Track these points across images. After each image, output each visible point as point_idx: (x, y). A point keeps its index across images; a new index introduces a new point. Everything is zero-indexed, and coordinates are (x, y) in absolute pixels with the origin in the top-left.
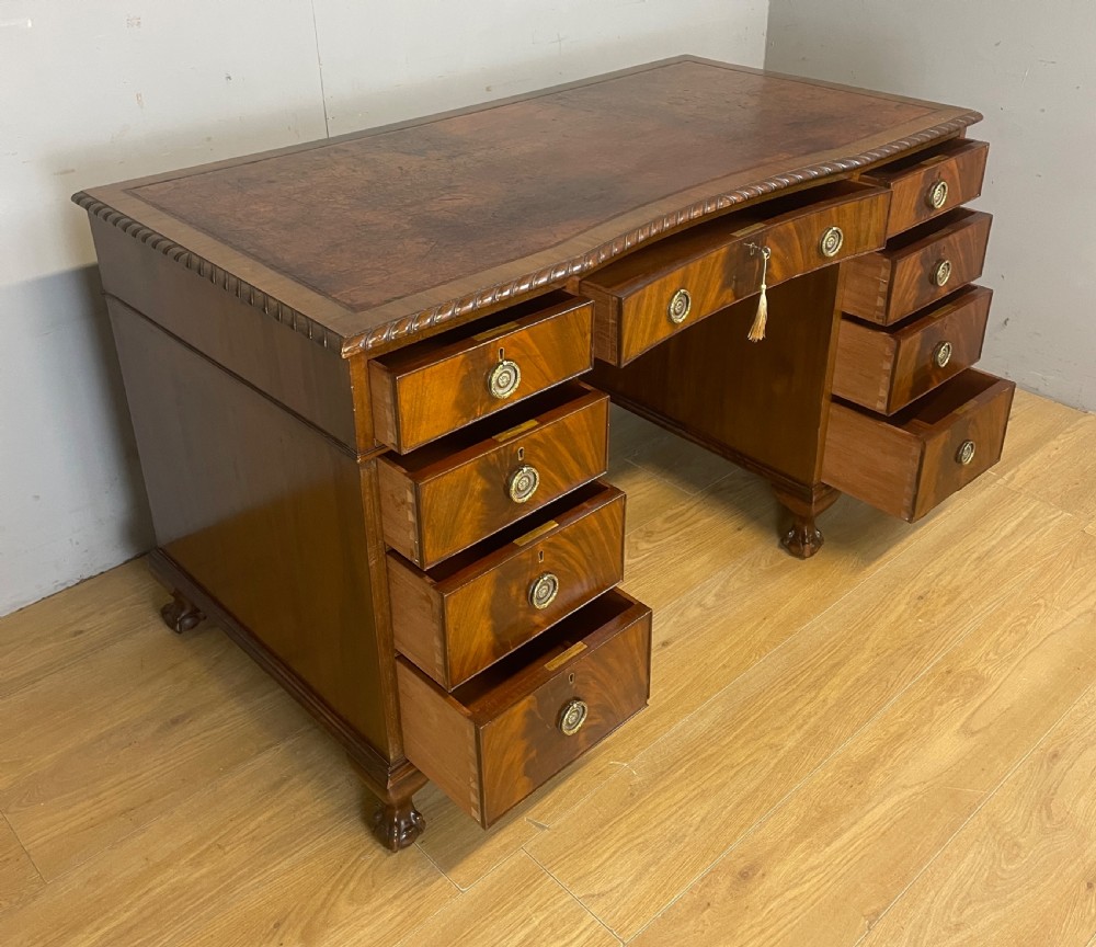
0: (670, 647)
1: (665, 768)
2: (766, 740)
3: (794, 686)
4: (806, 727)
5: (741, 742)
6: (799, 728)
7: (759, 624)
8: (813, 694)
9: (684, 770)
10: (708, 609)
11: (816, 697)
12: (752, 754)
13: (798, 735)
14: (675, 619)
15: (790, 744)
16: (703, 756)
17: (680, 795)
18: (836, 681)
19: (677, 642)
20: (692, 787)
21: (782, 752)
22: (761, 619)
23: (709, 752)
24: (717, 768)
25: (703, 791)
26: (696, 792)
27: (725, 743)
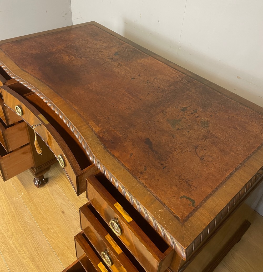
0: (61, 214)
1: (15, 206)
2: (15, 235)
3: (33, 250)
4: (15, 249)
5: (17, 228)
6: (16, 247)
7: (65, 245)
8: (28, 255)
9: (13, 210)
10: (76, 228)
11: (26, 256)
12: (11, 230)
13: (13, 245)
14: (74, 217)
15: (11, 242)
16: (16, 217)
17: (5, 208)
18: (31, 265)
19: (63, 216)
20: (6, 212)
21: (8, 238)
22: (68, 246)
23: (16, 218)
24: (10, 219)
25: (4, 214)
26: (5, 212)
27: (18, 223)
